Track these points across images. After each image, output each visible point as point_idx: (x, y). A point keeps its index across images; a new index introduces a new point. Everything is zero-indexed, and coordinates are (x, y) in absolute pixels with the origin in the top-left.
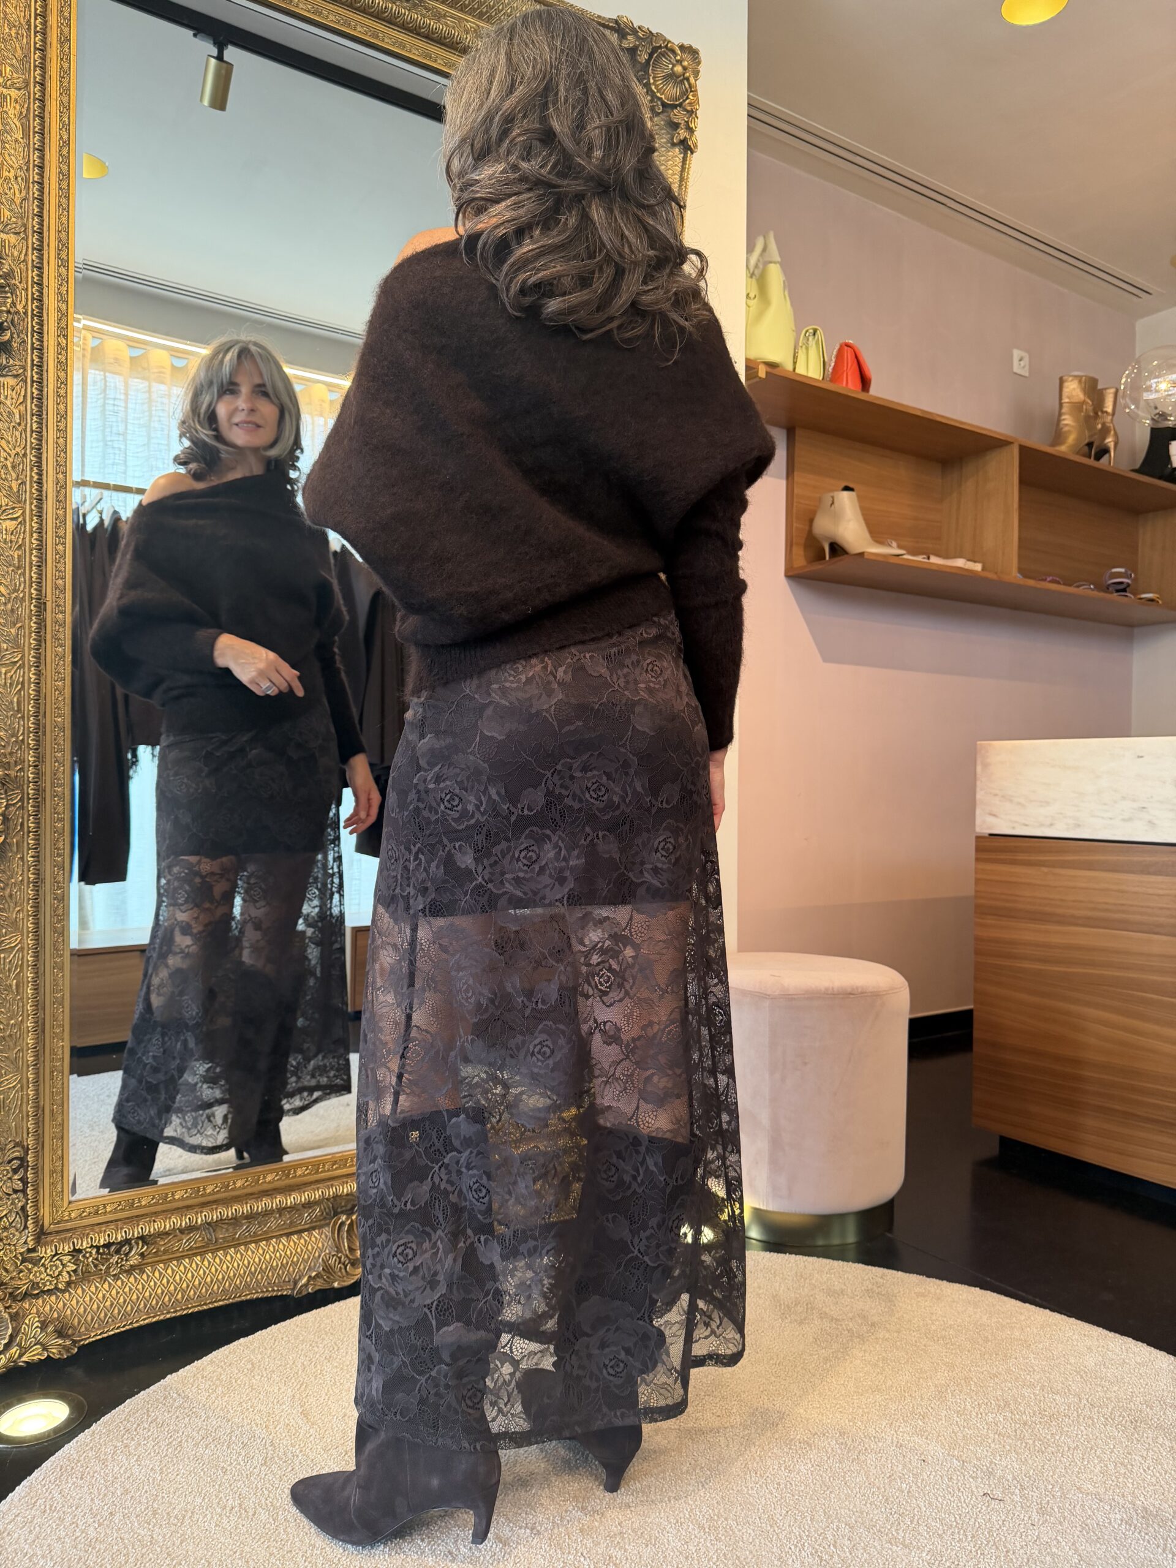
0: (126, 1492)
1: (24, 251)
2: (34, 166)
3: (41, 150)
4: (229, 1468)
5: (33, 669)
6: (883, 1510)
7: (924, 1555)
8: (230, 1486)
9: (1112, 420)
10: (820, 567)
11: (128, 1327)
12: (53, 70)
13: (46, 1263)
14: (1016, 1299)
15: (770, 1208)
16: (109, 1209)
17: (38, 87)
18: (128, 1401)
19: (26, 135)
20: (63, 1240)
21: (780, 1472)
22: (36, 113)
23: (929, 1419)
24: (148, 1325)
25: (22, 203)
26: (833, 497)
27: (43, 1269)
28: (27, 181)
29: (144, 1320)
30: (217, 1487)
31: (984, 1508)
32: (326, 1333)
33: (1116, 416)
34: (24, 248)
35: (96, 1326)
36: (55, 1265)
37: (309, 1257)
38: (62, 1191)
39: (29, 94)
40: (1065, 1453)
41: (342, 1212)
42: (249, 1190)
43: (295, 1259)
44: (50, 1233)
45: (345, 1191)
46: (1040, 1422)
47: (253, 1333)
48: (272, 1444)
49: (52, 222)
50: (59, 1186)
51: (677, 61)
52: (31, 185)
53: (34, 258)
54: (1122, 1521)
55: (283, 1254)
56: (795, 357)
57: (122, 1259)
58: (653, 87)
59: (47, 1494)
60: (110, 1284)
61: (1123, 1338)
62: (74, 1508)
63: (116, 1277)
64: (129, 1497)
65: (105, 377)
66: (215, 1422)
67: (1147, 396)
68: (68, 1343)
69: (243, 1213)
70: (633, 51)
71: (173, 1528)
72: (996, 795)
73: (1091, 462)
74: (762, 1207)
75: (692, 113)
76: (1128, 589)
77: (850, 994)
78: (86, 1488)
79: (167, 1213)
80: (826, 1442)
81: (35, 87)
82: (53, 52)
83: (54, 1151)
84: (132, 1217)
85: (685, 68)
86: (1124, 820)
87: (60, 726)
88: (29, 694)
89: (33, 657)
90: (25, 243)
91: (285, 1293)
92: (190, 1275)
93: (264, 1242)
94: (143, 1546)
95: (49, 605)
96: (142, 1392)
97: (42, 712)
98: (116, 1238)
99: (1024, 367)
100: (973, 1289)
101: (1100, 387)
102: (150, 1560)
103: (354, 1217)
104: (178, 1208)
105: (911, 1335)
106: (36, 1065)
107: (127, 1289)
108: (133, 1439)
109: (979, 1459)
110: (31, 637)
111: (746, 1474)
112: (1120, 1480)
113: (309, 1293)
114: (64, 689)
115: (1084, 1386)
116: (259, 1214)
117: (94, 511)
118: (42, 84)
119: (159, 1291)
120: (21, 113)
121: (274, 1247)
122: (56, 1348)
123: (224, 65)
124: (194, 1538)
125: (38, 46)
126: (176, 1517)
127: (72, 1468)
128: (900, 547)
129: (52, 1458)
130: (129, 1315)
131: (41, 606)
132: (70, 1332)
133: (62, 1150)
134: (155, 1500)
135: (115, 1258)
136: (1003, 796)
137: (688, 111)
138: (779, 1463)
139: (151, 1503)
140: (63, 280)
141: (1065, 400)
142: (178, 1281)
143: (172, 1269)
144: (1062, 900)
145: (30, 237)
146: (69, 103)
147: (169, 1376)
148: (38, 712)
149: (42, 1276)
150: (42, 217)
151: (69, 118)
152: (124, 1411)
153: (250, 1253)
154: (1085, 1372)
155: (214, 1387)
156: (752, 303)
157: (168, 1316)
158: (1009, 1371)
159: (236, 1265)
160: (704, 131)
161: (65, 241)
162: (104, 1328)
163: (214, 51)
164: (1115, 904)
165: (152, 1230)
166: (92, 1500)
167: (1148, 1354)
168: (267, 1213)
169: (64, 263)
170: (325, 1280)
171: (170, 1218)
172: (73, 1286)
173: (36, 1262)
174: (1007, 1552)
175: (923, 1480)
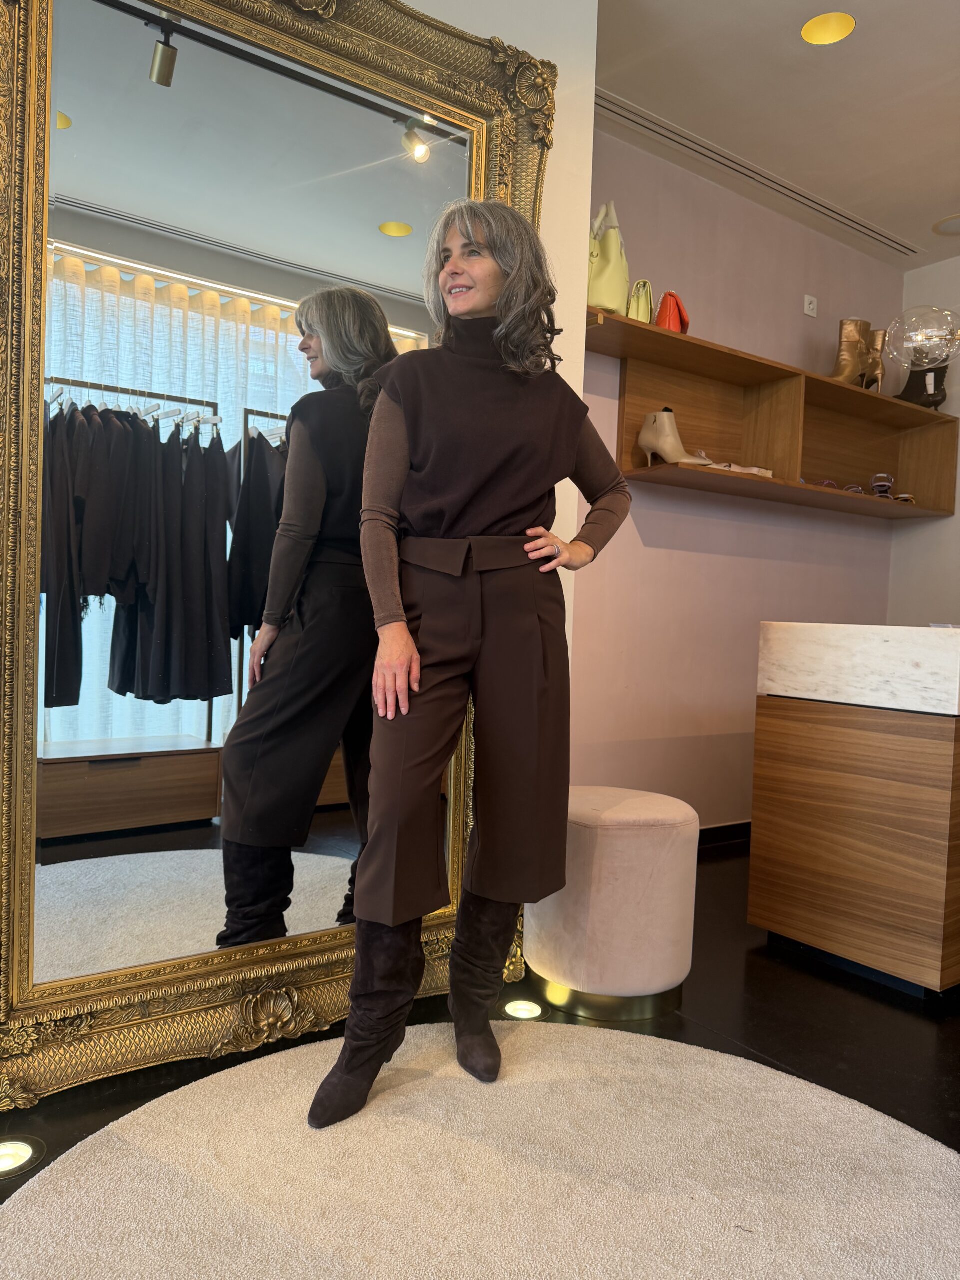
0: (78, 1218)
1: (7, 229)
2: (16, 159)
3: (22, 147)
4: (158, 1199)
5: (10, 566)
6: (659, 1237)
7: (688, 1273)
8: (159, 1214)
9: (881, 356)
10: (644, 472)
11: (78, 1084)
12: (33, 80)
13: (15, 1033)
14: (772, 1067)
15: (586, 991)
16: (65, 991)
17: (20, 96)
18: (79, 1144)
19: (9, 134)
20: (28, 1016)
21: (582, 1206)
22: (19, 116)
23: (699, 1165)
24: (94, 1082)
25: (6, 189)
26: (656, 417)
27: (12, 1038)
28: (10, 171)
29: (92, 1078)
30: (148, 1214)
31: (737, 1238)
32: (235, 1089)
33: (883, 354)
34: (7, 226)
35: (54, 1083)
36: (22, 1036)
37: (223, 1028)
38: (28, 977)
39: (13, 99)
40: (800, 1194)
41: (249, 992)
42: (176, 975)
43: (212, 1029)
44: (18, 1010)
45: (252, 975)
46: (783, 1168)
47: (177, 1087)
48: (192, 1181)
49: (30, 204)
50: (26, 973)
51: (539, 74)
52: (13, 175)
53: (15, 235)
54: (838, 1248)
55: (202, 1026)
56: (629, 304)
57: (75, 1030)
58: (519, 95)
59: (16, 1219)
60: (64, 1049)
61: (851, 1100)
62: (37, 1231)
63: (70, 1044)
64: (80, 1222)
65: (65, 287)
66: (147, 1162)
67: (906, 345)
68: (31, 1097)
69: (171, 994)
70: (503, 66)
71: (114, 1248)
72: (774, 664)
73: (863, 390)
74: (579, 990)
75: (549, 117)
76: (889, 491)
77: (653, 826)
78: (46, 1215)
79: (110, 994)
80: (619, 1183)
81: (18, 95)
82: (33, 66)
83: (22, 946)
84: (83, 997)
85: (544, 80)
86: (872, 690)
87: (32, 610)
88: (7, 586)
89: (10, 556)
90: (8, 222)
91: (203, 1056)
92: (128, 1042)
93: (187, 1016)
94: (91, 1263)
95: (24, 513)
96: (90, 1137)
97: (17, 599)
98: (70, 1014)
99: (813, 309)
100: (739, 1058)
101: (872, 329)
102: (97, 1273)
103: (259, 997)
104: (120, 990)
105: (689, 1096)
106: (9, 878)
107: (78, 1054)
108: (83, 1175)
109: (734, 1198)
110: (9, 540)
111: (556, 1208)
112: (840, 1216)
113: (222, 1056)
114: (35, 581)
115: (818, 1139)
116: (183, 994)
117: (56, 402)
118: (24, 93)
119: (104, 1055)
120: (6, 116)
121: (195, 1020)
122: (22, 1101)
123: (171, 50)
124: (131, 1256)
125: (20, 61)
126: (117, 1239)
127: (36, 1198)
128: (709, 456)
129: (20, 1190)
130: (80, 1074)
131: (17, 514)
132: (33, 1088)
133: (29, 945)
134: (100, 1225)
135: (70, 1030)
136: (779, 666)
137: (544, 114)
138: (582, 1199)
139: (97, 1228)
140: (39, 252)
141: (844, 340)
142: (119, 1047)
143: (114, 1037)
144: (822, 750)
145: (12, 217)
146: (45, 107)
147: (111, 1124)
148: (14, 600)
149: (11, 1044)
150: (22, 201)
151: (45, 120)
152: (76, 1152)
153: (176, 1024)
154: (820, 1128)
155: (147, 1133)
156: (595, 260)
157: (111, 1075)
158: (762, 1126)
159: (164, 1034)
160: (559, 131)
161: (40, 220)
162: (60, 1084)
163: (163, 40)
164: (863, 756)
165: (99, 1007)
166: (51, 1224)
167: (869, 1114)
168: (188, 994)
169: (39, 238)
170: (234, 1046)
171: (113, 998)
172: (36, 1051)
173: (7, 1033)
174: (751, 1272)
175: (691, 1214)
